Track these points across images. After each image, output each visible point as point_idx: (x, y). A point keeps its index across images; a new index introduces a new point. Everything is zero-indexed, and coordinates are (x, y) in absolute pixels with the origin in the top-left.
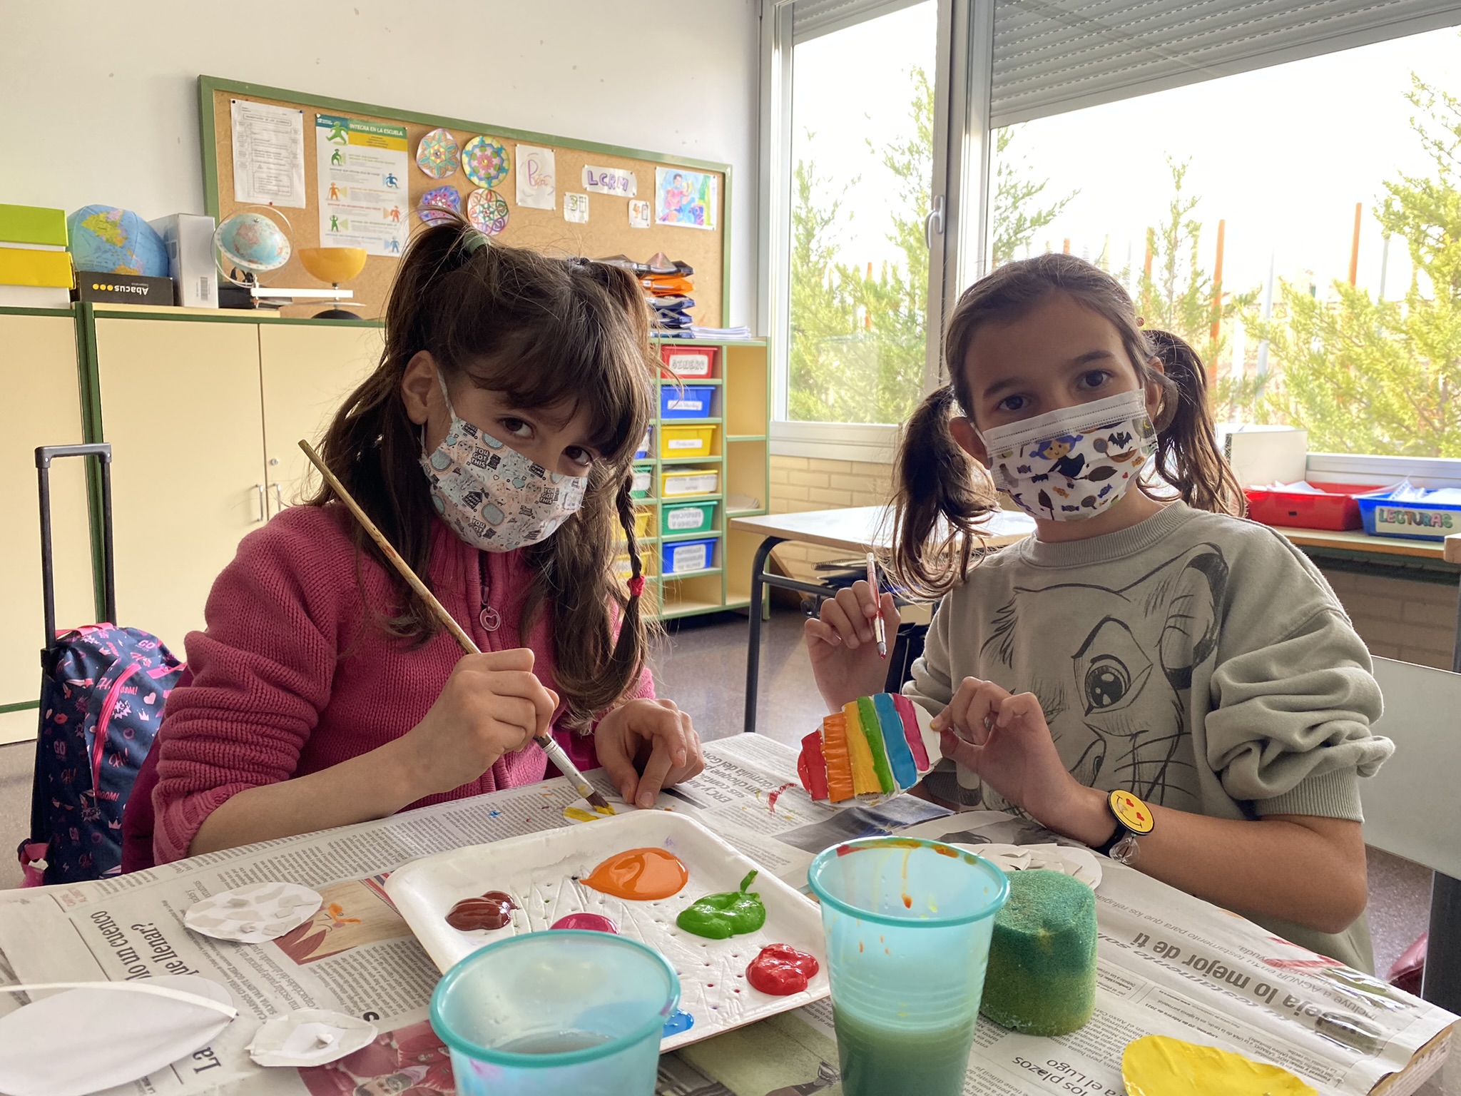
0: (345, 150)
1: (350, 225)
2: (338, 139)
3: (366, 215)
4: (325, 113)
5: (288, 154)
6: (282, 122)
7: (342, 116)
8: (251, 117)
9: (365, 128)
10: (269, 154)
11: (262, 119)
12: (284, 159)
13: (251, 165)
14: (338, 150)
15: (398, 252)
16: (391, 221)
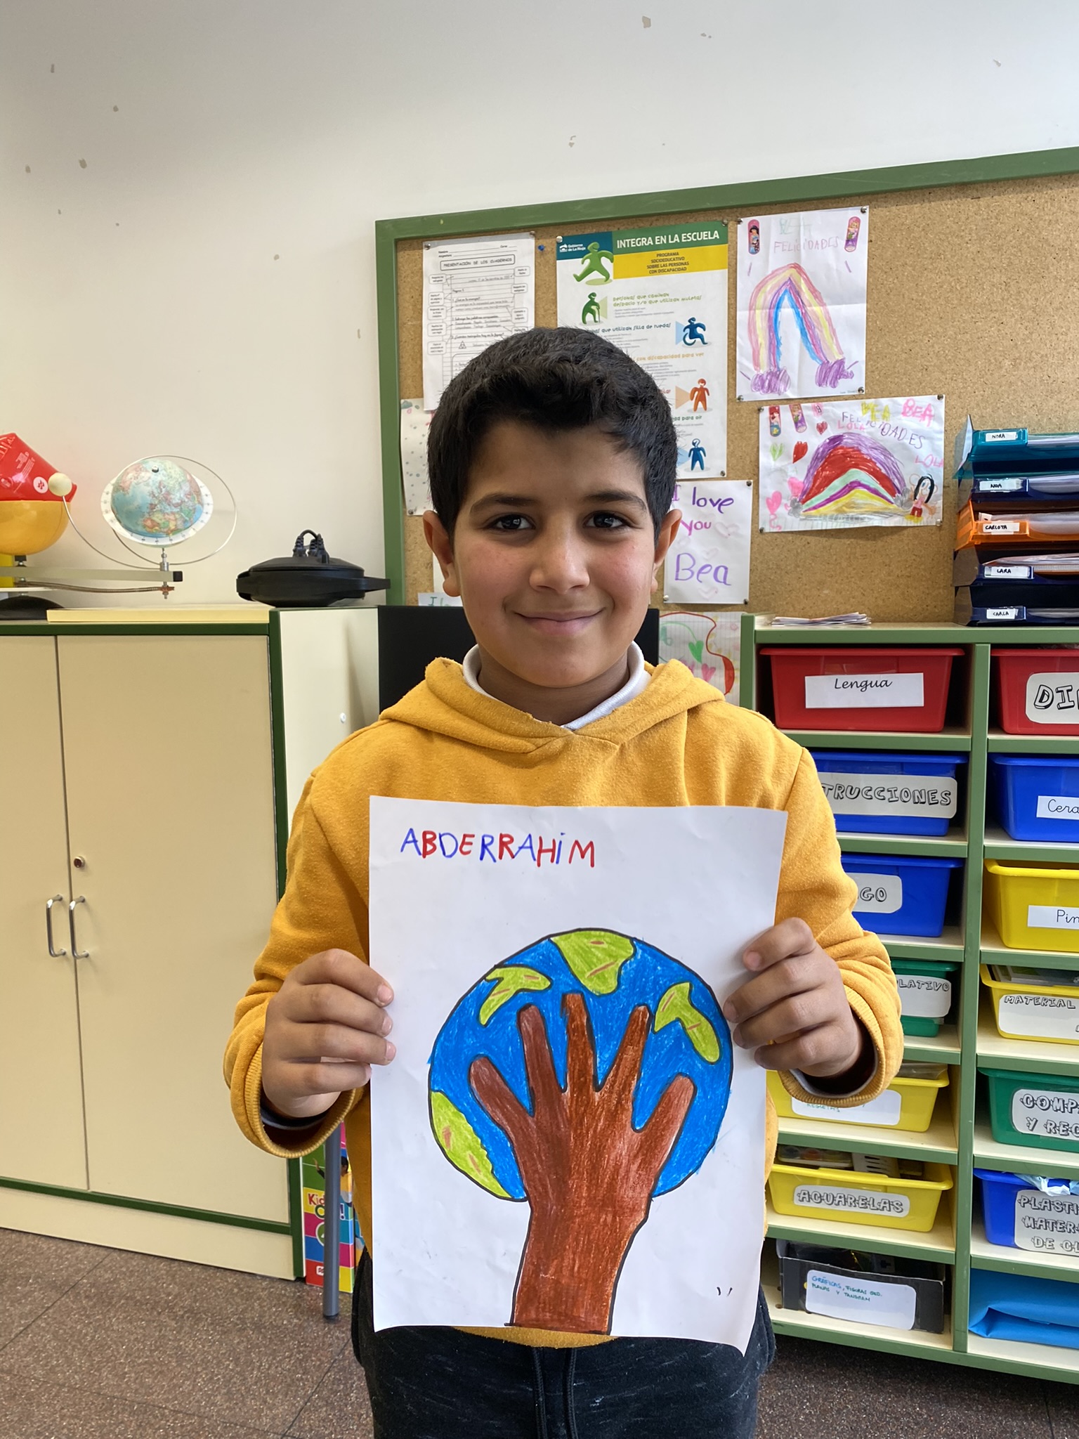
4: (573, 232)
5: (509, 315)
6: (500, 261)
7: (603, 229)
8: (452, 265)
9: (644, 241)
10: (477, 320)
11: (469, 263)
12: (502, 324)
13: (449, 346)
14: (594, 294)
15: (702, 467)
16: (689, 411)
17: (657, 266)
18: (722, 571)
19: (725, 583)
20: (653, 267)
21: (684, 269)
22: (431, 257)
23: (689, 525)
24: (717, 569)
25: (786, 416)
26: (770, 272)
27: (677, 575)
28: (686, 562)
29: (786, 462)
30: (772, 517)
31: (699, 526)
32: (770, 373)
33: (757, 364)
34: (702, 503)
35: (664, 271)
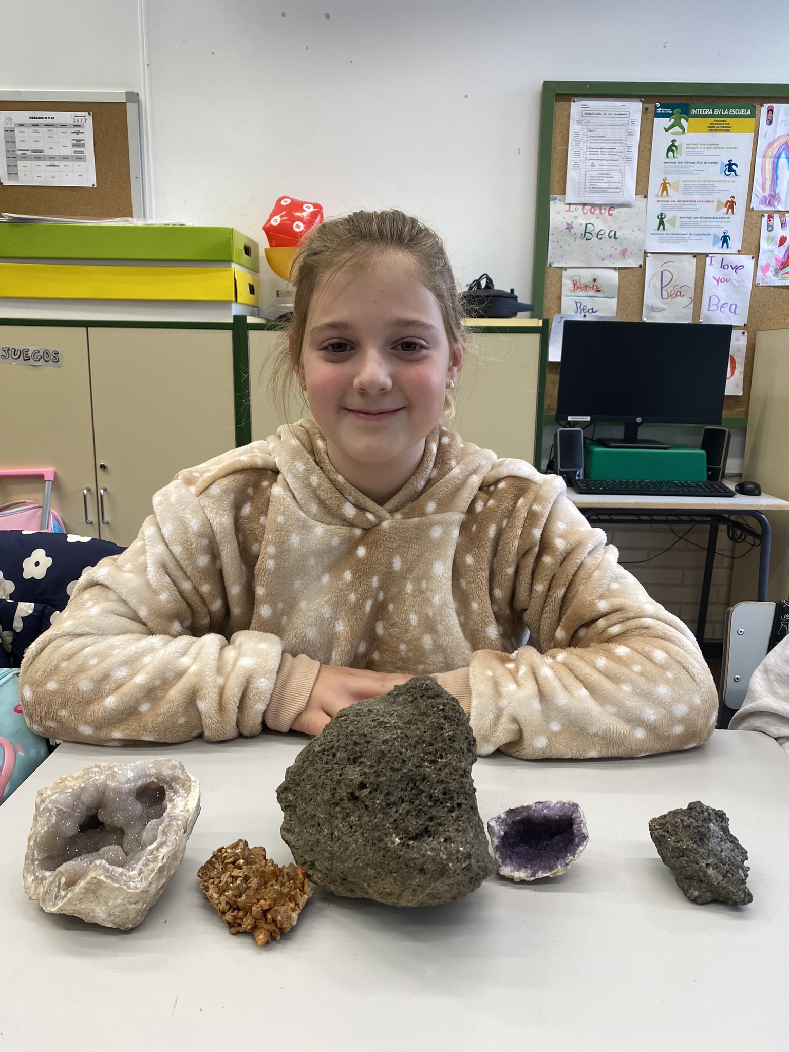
0: (681, 140)
1: (678, 221)
2: (677, 129)
3: (696, 210)
4: (666, 101)
5: (622, 148)
6: (620, 114)
7: (684, 102)
8: (589, 114)
9: (708, 112)
10: (603, 150)
11: (600, 114)
12: (618, 154)
13: (584, 164)
14: (675, 140)
15: (728, 247)
16: (724, 214)
17: (714, 127)
18: (734, 306)
19: (735, 313)
20: (711, 127)
21: (729, 131)
22: (576, 108)
23: (717, 279)
24: (731, 305)
25: (776, 220)
26: (777, 137)
27: (709, 308)
28: (715, 300)
29: (774, 247)
30: (764, 277)
31: (723, 280)
32: (770, 195)
33: (764, 189)
34: (726, 267)
35: (717, 130)
